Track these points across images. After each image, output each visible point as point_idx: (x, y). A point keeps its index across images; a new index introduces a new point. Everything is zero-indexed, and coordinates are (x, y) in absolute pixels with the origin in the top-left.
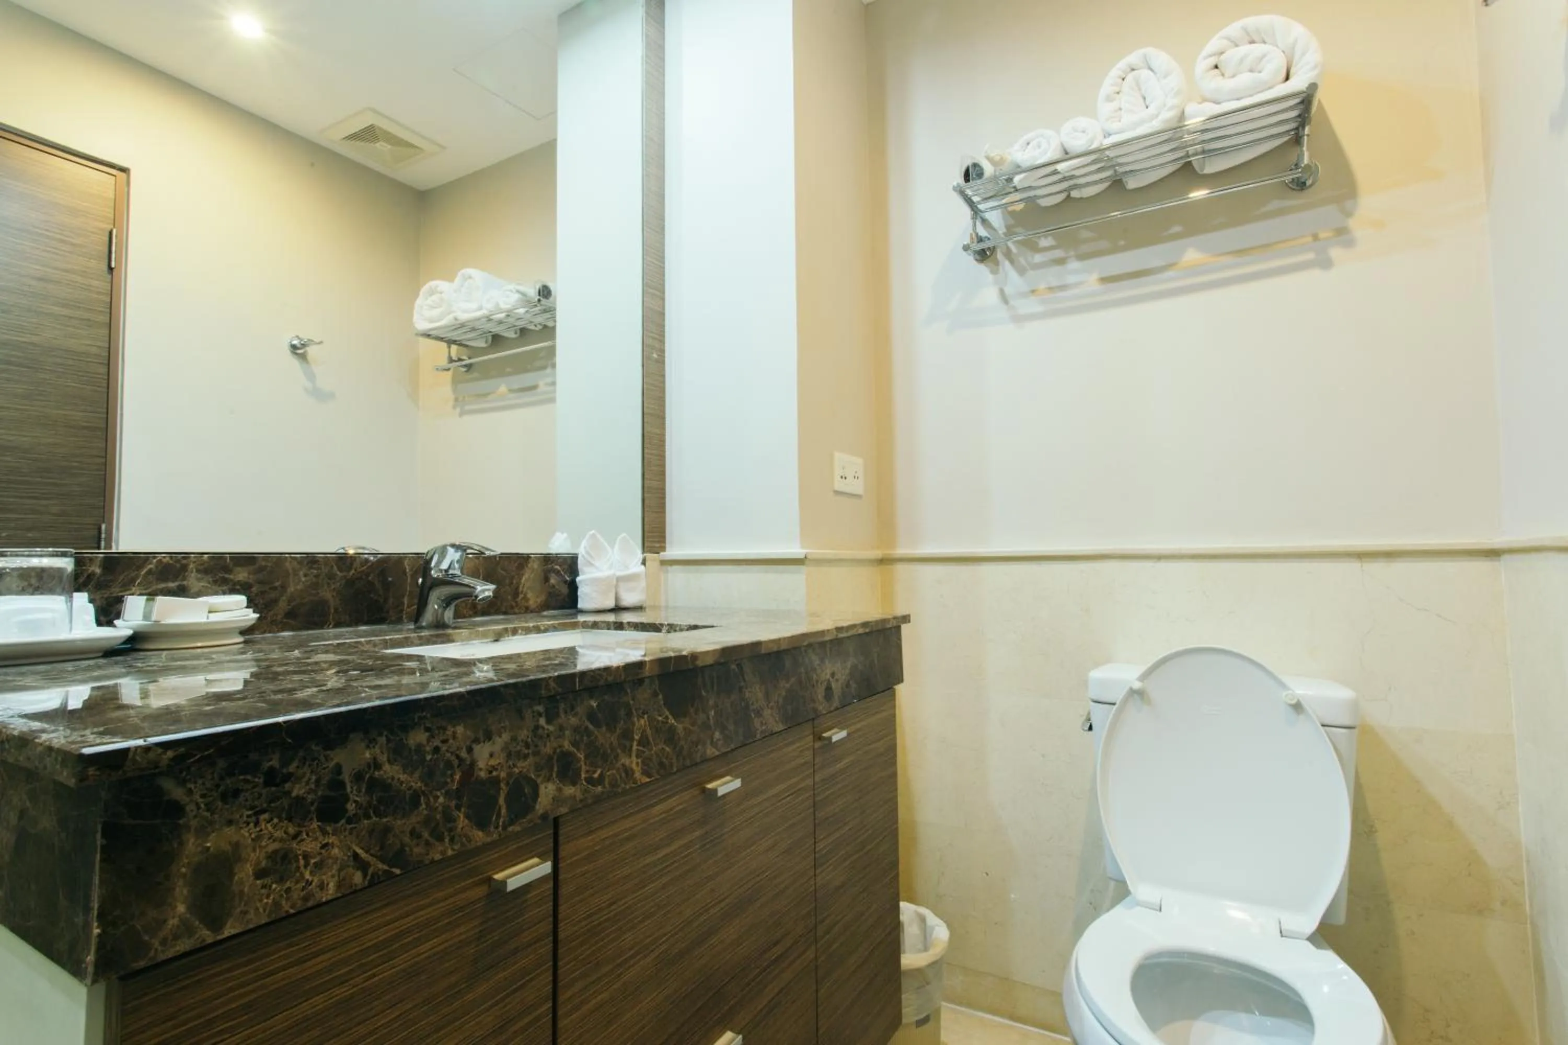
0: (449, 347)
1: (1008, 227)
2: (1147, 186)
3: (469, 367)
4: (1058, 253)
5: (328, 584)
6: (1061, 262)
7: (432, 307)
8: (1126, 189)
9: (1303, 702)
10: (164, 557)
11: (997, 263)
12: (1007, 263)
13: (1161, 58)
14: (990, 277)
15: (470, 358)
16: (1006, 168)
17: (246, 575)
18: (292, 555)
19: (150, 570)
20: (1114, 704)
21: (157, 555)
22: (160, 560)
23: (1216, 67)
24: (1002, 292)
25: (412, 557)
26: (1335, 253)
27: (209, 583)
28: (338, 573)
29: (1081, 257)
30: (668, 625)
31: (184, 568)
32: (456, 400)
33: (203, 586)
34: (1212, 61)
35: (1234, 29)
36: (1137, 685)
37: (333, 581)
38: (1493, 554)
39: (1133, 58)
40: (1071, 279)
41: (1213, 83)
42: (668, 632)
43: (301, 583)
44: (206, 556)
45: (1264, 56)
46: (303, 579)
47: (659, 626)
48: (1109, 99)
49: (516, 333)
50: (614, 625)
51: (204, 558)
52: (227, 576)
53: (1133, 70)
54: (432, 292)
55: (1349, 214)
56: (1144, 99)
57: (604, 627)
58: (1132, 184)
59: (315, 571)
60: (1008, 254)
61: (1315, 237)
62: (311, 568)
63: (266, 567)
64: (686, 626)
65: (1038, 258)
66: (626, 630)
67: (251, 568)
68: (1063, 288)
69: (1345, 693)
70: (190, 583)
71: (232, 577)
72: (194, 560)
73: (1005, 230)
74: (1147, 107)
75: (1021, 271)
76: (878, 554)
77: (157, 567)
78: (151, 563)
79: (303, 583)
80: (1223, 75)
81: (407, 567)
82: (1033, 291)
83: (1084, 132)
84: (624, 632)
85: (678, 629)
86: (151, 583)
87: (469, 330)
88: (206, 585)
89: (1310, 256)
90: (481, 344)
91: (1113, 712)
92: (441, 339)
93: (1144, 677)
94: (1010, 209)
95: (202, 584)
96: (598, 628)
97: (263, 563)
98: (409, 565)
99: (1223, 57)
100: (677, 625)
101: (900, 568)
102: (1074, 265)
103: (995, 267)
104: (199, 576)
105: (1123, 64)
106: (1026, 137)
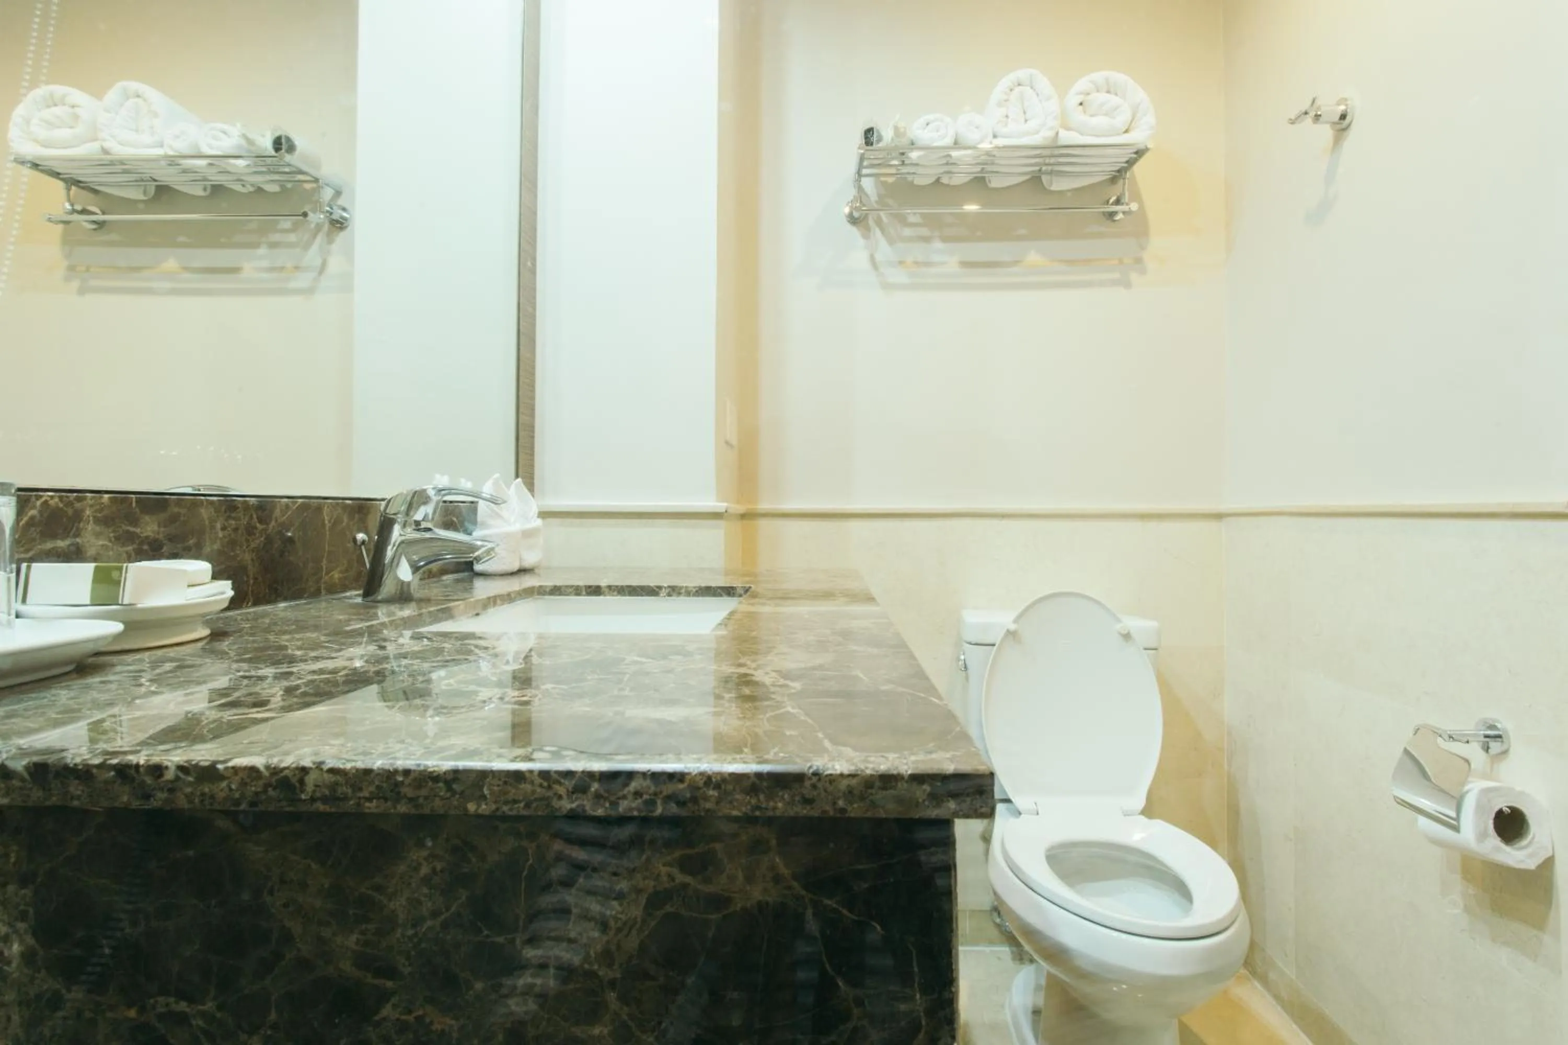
0: (69, 189)
1: (879, 196)
2: (1003, 188)
3: (101, 225)
4: (924, 231)
5: (247, 541)
6: (926, 240)
7: (50, 125)
8: (986, 186)
9: (1132, 632)
10: (52, 497)
11: (868, 229)
12: (878, 232)
13: (1044, 83)
14: (861, 242)
15: (104, 213)
16: (904, 141)
17: (156, 528)
18: (208, 498)
19: (32, 518)
20: (994, 645)
21: (41, 494)
22: (46, 501)
23: (1081, 104)
24: (872, 258)
25: (331, 503)
26: (1134, 276)
27: (110, 541)
28: (258, 525)
29: (945, 239)
30: (669, 587)
31: (78, 516)
32: (71, 268)
33: (103, 546)
34: (1080, 98)
35: (1099, 76)
36: (1013, 627)
37: (253, 537)
38: (1219, 516)
39: (1022, 74)
40: (936, 258)
41: (1078, 117)
42: (669, 595)
43: (218, 541)
44: (106, 496)
45: (1116, 108)
46: (221, 534)
47: (657, 590)
48: (999, 105)
49: (205, 189)
50: (586, 591)
51: (103, 501)
52: (132, 529)
53: (1019, 85)
54: (52, 102)
55: (1143, 248)
56: (1025, 113)
57: (571, 593)
58: (995, 183)
59: (233, 522)
60: (879, 222)
61: (1121, 261)
62: (229, 517)
63: (179, 514)
64: (695, 587)
65: (907, 232)
66: (605, 596)
67: (163, 516)
68: (928, 264)
69: (1151, 624)
70: (85, 540)
71: (138, 530)
72: (90, 502)
73: (877, 199)
74: (1026, 121)
75: (891, 242)
76: (741, 509)
77: (40, 512)
78: (34, 507)
79: (221, 539)
80: (1085, 112)
81: (326, 518)
82: (901, 263)
83: (977, 127)
84: (601, 597)
85: (683, 591)
86: (34, 540)
87: (119, 171)
88: (106, 543)
89: (1116, 275)
90: (135, 194)
91: (993, 653)
92: (56, 175)
93: (1016, 621)
94: (883, 179)
95: (101, 543)
96: (560, 594)
97: (176, 510)
98: (327, 516)
99: (1090, 97)
100: (681, 588)
101: (763, 523)
102: (938, 245)
103: (867, 233)
104: (98, 528)
105: (1012, 77)
106: (931, 117)
